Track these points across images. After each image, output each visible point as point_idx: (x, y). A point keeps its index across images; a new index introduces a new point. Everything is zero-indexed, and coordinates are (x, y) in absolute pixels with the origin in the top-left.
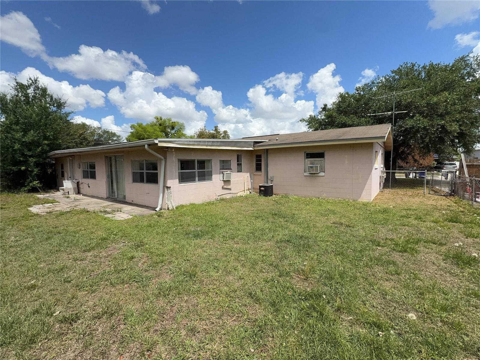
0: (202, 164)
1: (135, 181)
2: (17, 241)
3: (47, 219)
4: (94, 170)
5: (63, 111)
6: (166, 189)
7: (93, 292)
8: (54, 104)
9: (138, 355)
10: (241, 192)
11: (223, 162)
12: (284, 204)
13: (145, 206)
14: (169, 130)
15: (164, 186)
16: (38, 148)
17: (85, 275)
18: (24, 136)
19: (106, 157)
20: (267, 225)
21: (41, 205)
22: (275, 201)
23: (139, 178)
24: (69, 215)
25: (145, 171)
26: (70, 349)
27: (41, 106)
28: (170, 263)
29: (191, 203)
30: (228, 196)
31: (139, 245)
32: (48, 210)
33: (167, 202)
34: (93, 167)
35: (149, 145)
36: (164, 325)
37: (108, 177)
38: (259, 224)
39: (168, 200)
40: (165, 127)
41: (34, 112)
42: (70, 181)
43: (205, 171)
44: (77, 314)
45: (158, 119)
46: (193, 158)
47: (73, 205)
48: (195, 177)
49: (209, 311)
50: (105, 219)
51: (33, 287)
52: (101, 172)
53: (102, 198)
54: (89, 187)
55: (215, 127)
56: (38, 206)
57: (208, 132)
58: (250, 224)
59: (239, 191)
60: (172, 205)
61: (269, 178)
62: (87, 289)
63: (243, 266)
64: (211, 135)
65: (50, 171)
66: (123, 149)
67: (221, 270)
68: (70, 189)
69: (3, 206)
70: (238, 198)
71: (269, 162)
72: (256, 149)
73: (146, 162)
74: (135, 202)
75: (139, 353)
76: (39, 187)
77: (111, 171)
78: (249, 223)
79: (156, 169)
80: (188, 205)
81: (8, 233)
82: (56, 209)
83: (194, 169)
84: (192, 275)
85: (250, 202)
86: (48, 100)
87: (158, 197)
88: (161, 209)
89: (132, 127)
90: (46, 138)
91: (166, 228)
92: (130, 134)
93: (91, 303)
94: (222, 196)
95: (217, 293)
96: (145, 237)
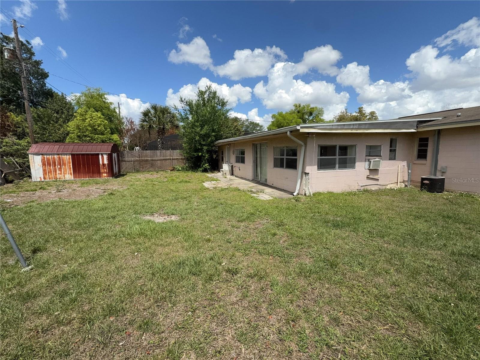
0: (344, 150)
1: (275, 166)
2: (198, 206)
3: (213, 192)
4: (244, 156)
5: (225, 108)
6: (304, 175)
7: (247, 255)
8: (220, 104)
9: (284, 321)
10: (391, 184)
11: (370, 147)
12: (464, 205)
13: (283, 190)
14: (307, 117)
15: (302, 172)
16: (209, 138)
17: (240, 240)
18: (201, 130)
19: (253, 144)
20: (434, 229)
21: (210, 182)
22: (447, 199)
23: (279, 164)
24: (227, 191)
25: (285, 157)
26: (233, 294)
27: (211, 106)
28: (309, 247)
29: (329, 191)
30: (374, 188)
31: (280, 225)
32: (214, 186)
33: (304, 188)
34: (243, 153)
35: (291, 132)
36: (306, 304)
37: (254, 162)
38: (421, 226)
39: (305, 186)
40: (303, 114)
41: (208, 111)
42: (227, 165)
43: (347, 158)
44: (236, 269)
45: (296, 106)
46: (334, 144)
47: (229, 184)
48: (335, 164)
49: (354, 307)
50: (252, 198)
51: (209, 240)
52: (249, 157)
53: (248, 180)
54: (240, 170)
55: (359, 108)
56: (207, 182)
57: (349, 115)
58: (406, 224)
59: (390, 183)
60: (309, 191)
61: (439, 168)
62: (242, 251)
63: (398, 271)
64: (353, 118)
65: (214, 156)
66: (267, 137)
67: (367, 268)
68: (227, 171)
69: (190, 181)
70: (387, 191)
71: (440, 147)
72: (420, 130)
73: (287, 148)
74: (274, 185)
75: (285, 320)
76: (208, 168)
77: (257, 158)
78: (404, 222)
79: (296, 155)
80: (326, 192)
81: (193, 199)
82: (219, 186)
83: (335, 155)
84: (333, 265)
85: (406, 198)
86: (216, 101)
87: (296, 182)
88: (298, 194)
89: (274, 116)
90: (213, 131)
91: (303, 213)
92: (271, 123)
93: (245, 264)
94: (366, 187)
95: (363, 292)
96: (285, 218)
